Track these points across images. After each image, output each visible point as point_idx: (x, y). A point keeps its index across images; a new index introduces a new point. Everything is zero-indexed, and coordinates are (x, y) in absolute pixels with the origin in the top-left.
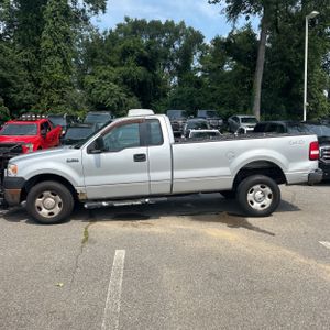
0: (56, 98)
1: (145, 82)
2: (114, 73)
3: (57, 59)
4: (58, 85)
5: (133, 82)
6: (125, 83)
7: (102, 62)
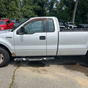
0: (13, 14)
1: (40, 11)
2: (31, 7)
3: (14, 2)
4: (14, 10)
5: (36, 10)
6: (34, 10)
7: (27, 4)
